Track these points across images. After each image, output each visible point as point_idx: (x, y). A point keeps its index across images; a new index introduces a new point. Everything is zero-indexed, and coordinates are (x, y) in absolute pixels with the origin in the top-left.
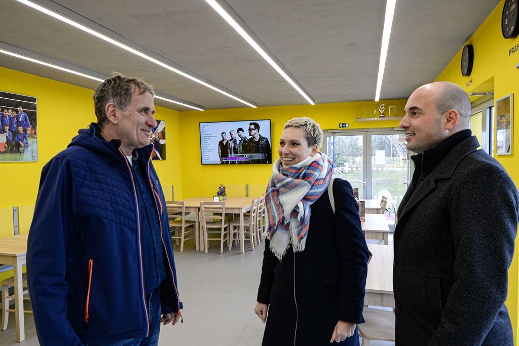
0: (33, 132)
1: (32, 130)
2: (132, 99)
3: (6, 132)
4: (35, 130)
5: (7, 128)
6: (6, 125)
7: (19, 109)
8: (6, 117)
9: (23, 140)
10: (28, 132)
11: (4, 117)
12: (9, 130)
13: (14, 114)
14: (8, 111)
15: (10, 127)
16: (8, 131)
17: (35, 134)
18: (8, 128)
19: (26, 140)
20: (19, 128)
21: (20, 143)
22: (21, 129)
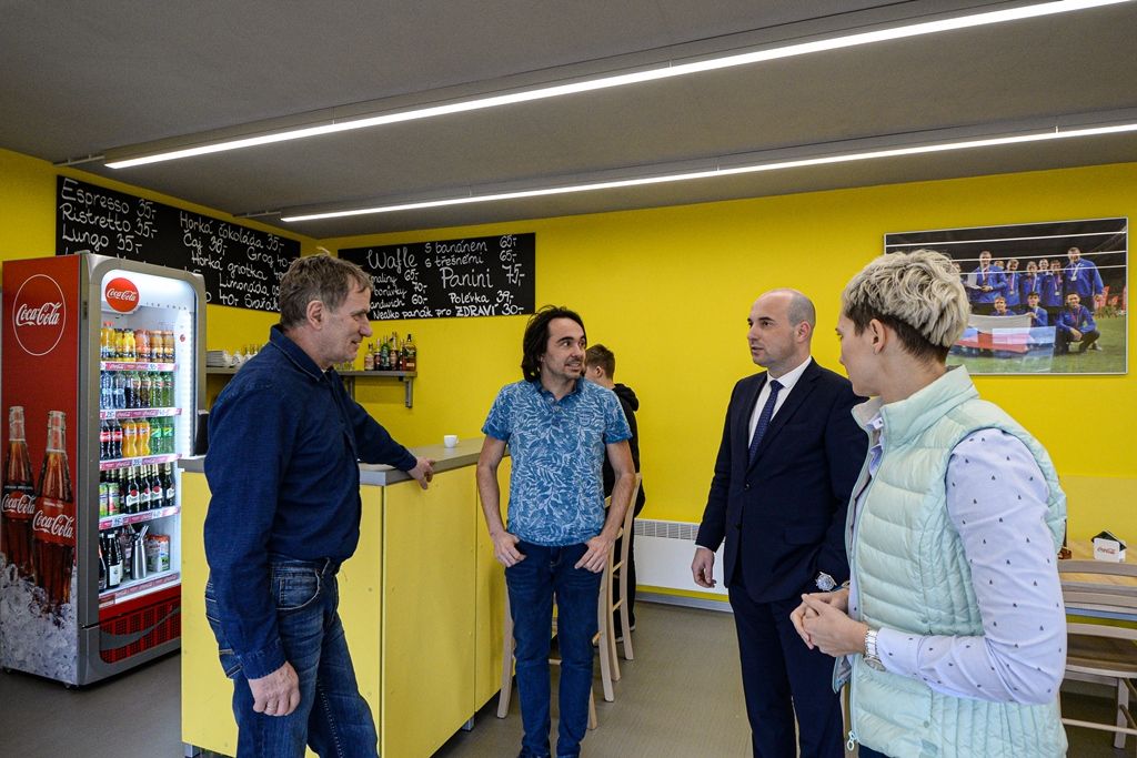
0: (1114, 301)
1: (1109, 298)
2: (349, 297)
3: (1032, 310)
4: (1121, 296)
5: (1034, 301)
6: (1032, 294)
7: (1070, 255)
8: (1033, 278)
9: (1081, 324)
10: (1096, 305)
11: (1028, 277)
12: (1039, 304)
13: (1056, 268)
14: (1037, 264)
15: (1042, 300)
16: (1037, 308)
17: (1120, 305)
18: (1037, 300)
19: (1090, 322)
20: (1069, 297)
21: (1069, 332)
22: (1074, 299)
